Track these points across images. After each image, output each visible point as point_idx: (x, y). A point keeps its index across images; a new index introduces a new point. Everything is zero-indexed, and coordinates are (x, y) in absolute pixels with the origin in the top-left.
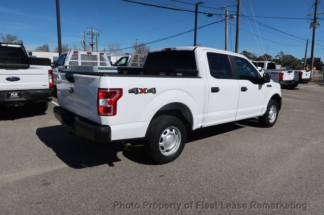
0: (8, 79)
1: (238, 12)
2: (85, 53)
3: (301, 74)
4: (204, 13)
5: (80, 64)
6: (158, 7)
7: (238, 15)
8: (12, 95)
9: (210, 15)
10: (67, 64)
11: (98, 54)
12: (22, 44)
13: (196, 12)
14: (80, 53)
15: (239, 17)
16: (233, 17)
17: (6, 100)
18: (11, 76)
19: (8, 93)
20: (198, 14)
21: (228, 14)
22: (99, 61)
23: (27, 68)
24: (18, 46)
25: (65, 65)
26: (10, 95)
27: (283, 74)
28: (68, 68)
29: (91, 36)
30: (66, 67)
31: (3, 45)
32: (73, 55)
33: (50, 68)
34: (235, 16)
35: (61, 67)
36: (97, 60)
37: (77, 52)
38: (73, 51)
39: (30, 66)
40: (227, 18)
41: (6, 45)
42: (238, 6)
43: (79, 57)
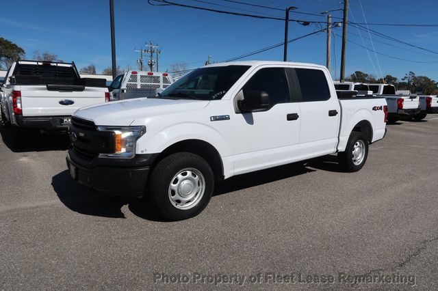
0: (62, 103)
1: (344, 19)
2: (145, 74)
3: (429, 100)
4: (297, 21)
5: (139, 87)
6: (237, 14)
7: (344, 23)
8: (65, 120)
9: (306, 24)
10: (124, 86)
11: (160, 75)
12: (73, 63)
13: (287, 19)
14: (139, 74)
15: (347, 25)
16: (337, 26)
17: (59, 126)
18: (63, 99)
19: (60, 118)
20: (289, 22)
21: (330, 21)
22: (161, 84)
23: (82, 90)
24: (69, 66)
25: (122, 88)
26: (62, 121)
27: (403, 100)
28: (125, 91)
29: (149, 54)
30: (123, 91)
31: (52, 64)
32: (131, 76)
33: (106, 90)
34: (340, 24)
35: (117, 91)
36: (159, 82)
37: (136, 73)
38: (131, 72)
39: (86, 88)
40: (330, 26)
41: (55, 64)
42: (345, 11)
43: (139, 78)
